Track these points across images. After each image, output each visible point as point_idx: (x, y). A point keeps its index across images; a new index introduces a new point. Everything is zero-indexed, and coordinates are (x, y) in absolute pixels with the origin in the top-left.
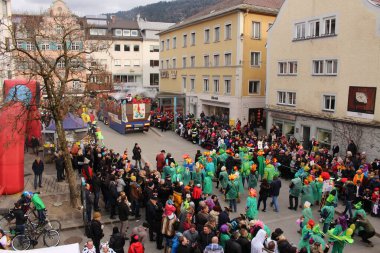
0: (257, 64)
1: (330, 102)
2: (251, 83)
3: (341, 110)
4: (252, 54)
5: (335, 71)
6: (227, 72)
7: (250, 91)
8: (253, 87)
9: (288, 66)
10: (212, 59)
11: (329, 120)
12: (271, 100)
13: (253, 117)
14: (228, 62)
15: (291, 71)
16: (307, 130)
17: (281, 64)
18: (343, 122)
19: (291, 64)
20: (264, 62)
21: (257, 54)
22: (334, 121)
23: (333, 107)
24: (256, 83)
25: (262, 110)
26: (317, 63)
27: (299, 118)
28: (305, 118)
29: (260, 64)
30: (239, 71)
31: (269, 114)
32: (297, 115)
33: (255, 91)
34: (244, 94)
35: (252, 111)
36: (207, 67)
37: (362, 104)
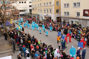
0: (58, 5)
1: (78, 14)
2: (57, 10)
3: (81, 16)
4: (57, 2)
5: (79, 5)
6: (50, 7)
7: (57, 12)
8: (57, 11)
9: (67, 5)
10: (46, 4)
11: (78, 19)
12: (62, 14)
13: (58, 19)
14: (51, 5)
15: (68, 6)
16: (72, 22)
17: (65, 4)
18: (82, 19)
19: (67, 4)
20: (60, 4)
21: (58, 2)
22: (80, 19)
23: (79, 15)
24: (58, 10)
25: (60, 17)
26: (74, 3)
27: (70, 19)
28: (72, 19)
29: (59, 5)
30: (53, 7)
31: (62, 18)
32: (69, 18)
33: (58, 12)
34: (55, 13)
35: (58, 18)
36: (45, 6)
37: (87, 14)
